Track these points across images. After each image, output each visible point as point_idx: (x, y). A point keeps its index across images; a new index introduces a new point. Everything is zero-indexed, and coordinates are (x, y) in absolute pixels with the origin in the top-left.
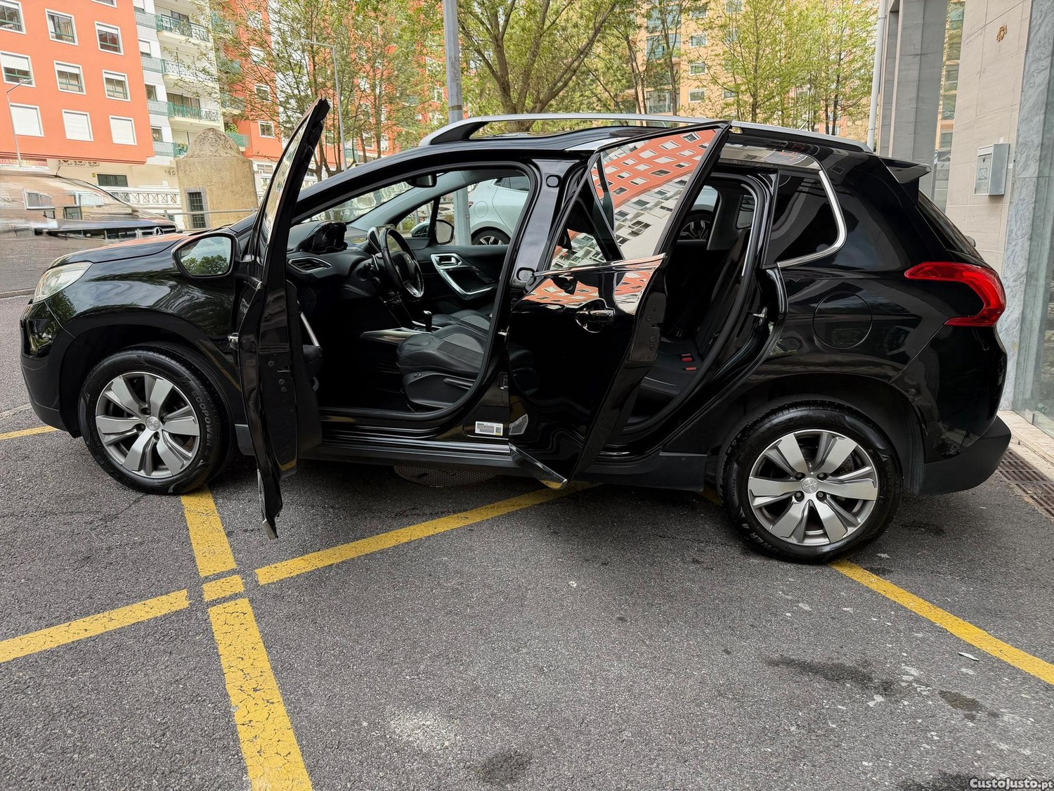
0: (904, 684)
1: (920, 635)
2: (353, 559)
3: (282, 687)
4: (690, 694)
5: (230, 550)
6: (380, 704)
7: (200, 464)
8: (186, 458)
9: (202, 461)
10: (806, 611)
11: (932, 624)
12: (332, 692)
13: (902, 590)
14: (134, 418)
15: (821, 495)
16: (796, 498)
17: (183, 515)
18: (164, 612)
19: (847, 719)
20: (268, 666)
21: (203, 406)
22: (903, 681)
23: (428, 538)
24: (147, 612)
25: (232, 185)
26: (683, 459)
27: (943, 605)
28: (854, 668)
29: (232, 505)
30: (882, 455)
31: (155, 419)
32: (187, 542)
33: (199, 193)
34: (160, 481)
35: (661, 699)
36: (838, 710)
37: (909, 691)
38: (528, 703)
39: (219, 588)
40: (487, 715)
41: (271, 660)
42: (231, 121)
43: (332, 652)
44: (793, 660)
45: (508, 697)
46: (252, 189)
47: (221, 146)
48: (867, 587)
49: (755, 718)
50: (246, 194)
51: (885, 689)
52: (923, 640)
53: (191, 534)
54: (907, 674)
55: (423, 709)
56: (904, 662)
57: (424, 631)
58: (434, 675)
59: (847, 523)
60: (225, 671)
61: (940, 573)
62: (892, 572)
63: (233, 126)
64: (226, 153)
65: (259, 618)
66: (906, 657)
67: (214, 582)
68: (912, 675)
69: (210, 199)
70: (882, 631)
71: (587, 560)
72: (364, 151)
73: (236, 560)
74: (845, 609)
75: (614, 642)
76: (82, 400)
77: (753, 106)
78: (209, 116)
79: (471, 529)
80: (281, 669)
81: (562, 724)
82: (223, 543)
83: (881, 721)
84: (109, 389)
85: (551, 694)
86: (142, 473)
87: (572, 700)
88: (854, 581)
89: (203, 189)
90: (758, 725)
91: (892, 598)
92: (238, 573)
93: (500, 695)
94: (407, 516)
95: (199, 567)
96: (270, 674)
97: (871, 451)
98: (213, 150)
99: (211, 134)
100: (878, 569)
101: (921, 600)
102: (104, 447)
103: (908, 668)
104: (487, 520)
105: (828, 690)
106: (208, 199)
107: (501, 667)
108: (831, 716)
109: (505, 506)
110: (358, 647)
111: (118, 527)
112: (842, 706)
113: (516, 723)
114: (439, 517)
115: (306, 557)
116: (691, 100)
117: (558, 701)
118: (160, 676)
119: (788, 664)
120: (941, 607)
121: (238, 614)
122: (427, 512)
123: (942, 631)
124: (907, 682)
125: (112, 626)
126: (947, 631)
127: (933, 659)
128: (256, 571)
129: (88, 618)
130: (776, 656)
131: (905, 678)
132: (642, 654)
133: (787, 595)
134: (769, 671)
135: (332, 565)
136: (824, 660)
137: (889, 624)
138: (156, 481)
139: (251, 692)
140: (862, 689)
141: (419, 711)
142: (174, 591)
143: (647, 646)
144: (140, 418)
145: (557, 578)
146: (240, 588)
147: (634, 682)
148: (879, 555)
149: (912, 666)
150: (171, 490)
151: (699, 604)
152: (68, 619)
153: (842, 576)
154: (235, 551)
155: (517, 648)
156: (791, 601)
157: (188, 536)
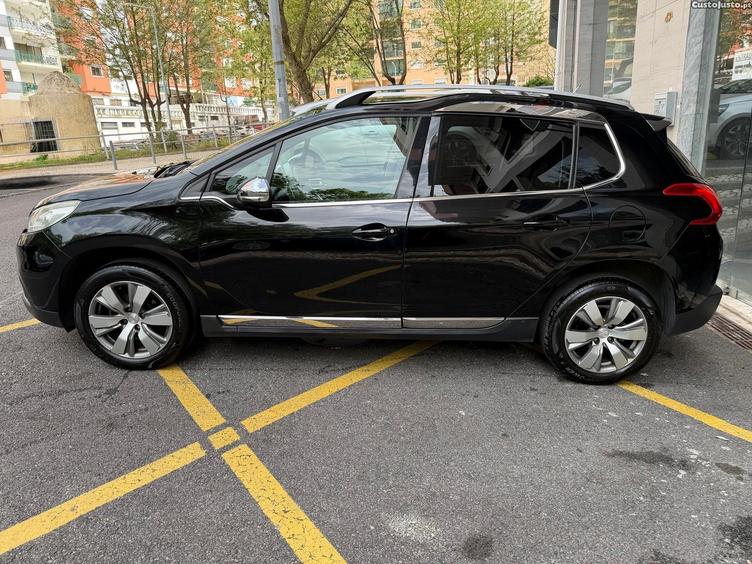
0: (693, 461)
1: (688, 427)
2: (306, 407)
3: (302, 507)
4: (570, 483)
5: (214, 409)
6: (376, 512)
7: (173, 346)
8: (162, 342)
9: (175, 343)
10: (614, 417)
11: (692, 419)
12: (339, 507)
13: (665, 398)
14: (119, 315)
15: (611, 339)
16: (594, 342)
17: (166, 385)
18: (190, 461)
19: (670, 488)
20: (285, 493)
21: (175, 304)
22: (692, 459)
23: (350, 387)
24: (178, 462)
25: (76, 115)
26: (523, 321)
27: (693, 405)
28: (660, 453)
29: (198, 374)
30: (650, 311)
31: (134, 315)
32: (179, 405)
33: (50, 122)
34: (141, 360)
35: (553, 487)
36: (662, 483)
37: (698, 466)
38: (472, 500)
39: (221, 438)
40: (450, 512)
41: (286, 488)
42: (68, 65)
43: (325, 478)
44: (621, 452)
45: (457, 498)
46: (92, 118)
47: (65, 85)
48: (643, 397)
49: (616, 494)
50: (88, 122)
51: (683, 466)
52: (691, 430)
53: (180, 398)
54: (692, 454)
55: (406, 513)
56: (687, 446)
57: (380, 456)
58: (401, 487)
59: (627, 356)
60: (257, 500)
61: (682, 384)
62: (654, 385)
63: (69, 68)
64: (70, 90)
65: (261, 457)
66: (687, 443)
67: (215, 434)
68: (695, 455)
69: (59, 126)
70: (665, 427)
71: (464, 395)
72: (177, 87)
73: (223, 416)
74: (637, 414)
75: (507, 452)
76: (78, 304)
77: (457, 52)
78: (51, 61)
79: (375, 378)
80: (295, 494)
81: (501, 512)
82: (207, 405)
83: (690, 487)
84: (100, 295)
85: (484, 492)
86: (127, 355)
87: (499, 495)
88: (634, 394)
89: (53, 119)
90: (620, 498)
91: (662, 403)
92: (229, 425)
93: (451, 497)
94: (327, 372)
95: (199, 424)
96: (289, 499)
97: (643, 309)
98: (59, 88)
99: (56, 76)
100: (645, 384)
101: (680, 403)
102: (96, 339)
103: (691, 450)
104: (383, 370)
105: (650, 470)
106: (58, 127)
107: (443, 477)
108: (660, 487)
109: (391, 359)
110: (341, 473)
111: (122, 398)
112: (664, 479)
113: (470, 515)
114: (350, 371)
115: (272, 408)
116: (412, 48)
117: (490, 496)
118: (212, 509)
119: (619, 455)
120: (692, 407)
121: (245, 457)
122: (340, 367)
123: (700, 423)
124: (694, 459)
125: (158, 475)
126: (703, 423)
127: (702, 442)
128: (242, 422)
129: (136, 471)
130: (610, 451)
131: (692, 457)
132: (528, 458)
133: (599, 407)
134: (611, 462)
135: (293, 413)
136: (639, 450)
137: (667, 421)
138: (139, 360)
139: (283, 514)
140: (670, 467)
141: (403, 514)
142: (189, 444)
143: (529, 452)
144: (123, 315)
145: (450, 409)
146: (237, 437)
147: (532, 478)
148: (641, 374)
149: (693, 448)
150: (150, 366)
151: (549, 420)
152: (121, 473)
153: (626, 391)
154: (219, 409)
155: (447, 462)
156: (602, 411)
157: (178, 401)
